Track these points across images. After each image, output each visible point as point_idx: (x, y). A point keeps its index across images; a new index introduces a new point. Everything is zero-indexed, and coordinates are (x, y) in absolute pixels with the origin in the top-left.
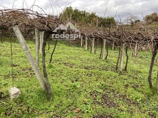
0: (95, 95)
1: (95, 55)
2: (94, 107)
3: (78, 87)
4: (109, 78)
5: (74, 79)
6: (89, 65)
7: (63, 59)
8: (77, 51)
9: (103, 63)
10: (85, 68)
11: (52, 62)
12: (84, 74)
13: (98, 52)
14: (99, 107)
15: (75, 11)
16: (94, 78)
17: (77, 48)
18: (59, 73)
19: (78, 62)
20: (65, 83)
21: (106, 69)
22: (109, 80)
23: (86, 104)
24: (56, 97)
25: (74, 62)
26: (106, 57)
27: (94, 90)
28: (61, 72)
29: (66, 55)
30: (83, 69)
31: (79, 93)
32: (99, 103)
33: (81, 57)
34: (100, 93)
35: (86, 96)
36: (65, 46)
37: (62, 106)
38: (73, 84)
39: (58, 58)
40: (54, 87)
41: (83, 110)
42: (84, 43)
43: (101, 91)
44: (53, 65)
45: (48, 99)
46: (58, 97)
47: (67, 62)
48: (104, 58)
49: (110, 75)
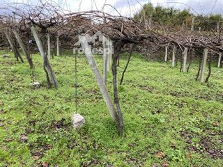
0: (189, 137)
1: (188, 75)
2: (187, 153)
3: (162, 121)
4: (212, 112)
5: (155, 110)
6: (179, 90)
7: (137, 80)
8: (158, 69)
9: (201, 88)
10: (172, 94)
11: (123, 83)
12: (171, 103)
13: (194, 71)
14: (194, 155)
15: (157, 9)
16: (187, 110)
17: (158, 64)
18: (132, 99)
19: (161, 85)
20: (141, 113)
21: (208, 98)
22: (213, 115)
23: (175, 148)
24: (130, 133)
25: (154, 85)
26: (207, 79)
27: (187, 128)
28: (136, 97)
29: (142, 74)
30: (169, 96)
31: (164, 130)
32: (196, 150)
33: (165, 77)
34: (197, 134)
35: (173, 136)
36: (140, 61)
37: (138, 145)
38: (155, 116)
39: (130, 78)
40: (127, 117)
41: (170, 156)
42: (170, 56)
43: (199, 131)
44: (125, 87)
45: (119, 134)
46: (132, 133)
47: (143, 83)
48: (203, 80)
49: (215, 107)
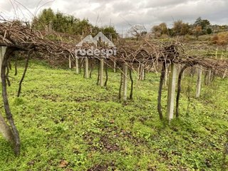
0: (91, 138)
1: (91, 81)
2: (88, 155)
3: (65, 129)
4: (109, 111)
5: (59, 119)
6: (82, 95)
7: (39, 90)
8: (63, 76)
9: (101, 91)
10: (76, 100)
11: (21, 94)
12: (75, 109)
13: (95, 76)
14: (96, 154)
16: (89, 113)
17: (63, 71)
18: (33, 111)
19: (65, 92)
20: (43, 125)
21: (106, 99)
22: (110, 114)
23: (77, 152)
24: (30, 149)
25: (58, 93)
26: (106, 83)
27: (89, 130)
28: (37, 109)
29: (45, 83)
30: (73, 102)
31: (67, 138)
32: (96, 149)
33: (70, 84)
34: (98, 134)
35: (77, 142)
37: (39, 161)
38: (58, 125)
40: (25, 134)
41: (72, 162)
42: (74, 63)
43: (99, 130)
44: (24, 99)
45: (16, 154)
46: (33, 148)
47: (46, 92)
48: (102, 84)
49: (111, 107)
